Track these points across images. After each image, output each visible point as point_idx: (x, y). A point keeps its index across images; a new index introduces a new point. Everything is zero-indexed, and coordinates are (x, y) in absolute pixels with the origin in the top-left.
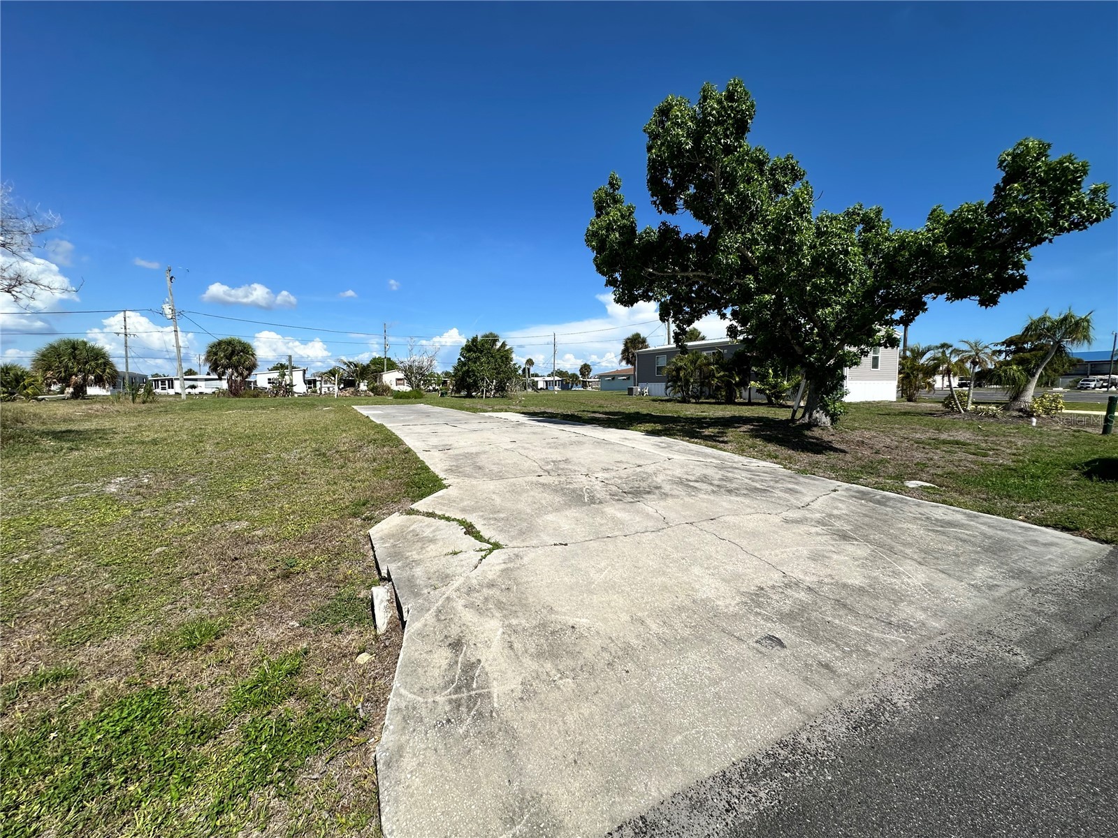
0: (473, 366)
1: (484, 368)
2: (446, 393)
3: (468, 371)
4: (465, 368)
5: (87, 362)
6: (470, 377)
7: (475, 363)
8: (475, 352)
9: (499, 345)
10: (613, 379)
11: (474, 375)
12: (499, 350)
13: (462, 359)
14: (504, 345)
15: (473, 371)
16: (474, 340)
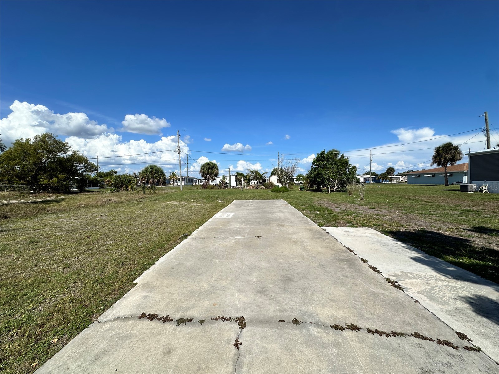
0: (321, 171)
1: (329, 171)
2: (304, 188)
3: (318, 174)
4: (316, 172)
5: (155, 174)
6: (319, 178)
7: (323, 168)
8: (323, 161)
9: (339, 156)
10: (419, 176)
11: (322, 176)
12: (340, 160)
13: (314, 167)
14: (343, 156)
15: (321, 174)
16: (323, 153)
